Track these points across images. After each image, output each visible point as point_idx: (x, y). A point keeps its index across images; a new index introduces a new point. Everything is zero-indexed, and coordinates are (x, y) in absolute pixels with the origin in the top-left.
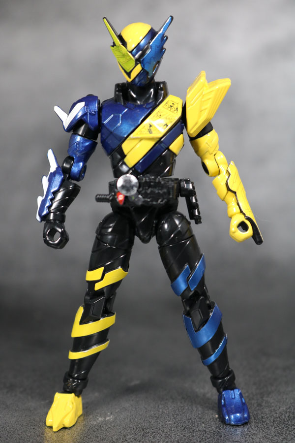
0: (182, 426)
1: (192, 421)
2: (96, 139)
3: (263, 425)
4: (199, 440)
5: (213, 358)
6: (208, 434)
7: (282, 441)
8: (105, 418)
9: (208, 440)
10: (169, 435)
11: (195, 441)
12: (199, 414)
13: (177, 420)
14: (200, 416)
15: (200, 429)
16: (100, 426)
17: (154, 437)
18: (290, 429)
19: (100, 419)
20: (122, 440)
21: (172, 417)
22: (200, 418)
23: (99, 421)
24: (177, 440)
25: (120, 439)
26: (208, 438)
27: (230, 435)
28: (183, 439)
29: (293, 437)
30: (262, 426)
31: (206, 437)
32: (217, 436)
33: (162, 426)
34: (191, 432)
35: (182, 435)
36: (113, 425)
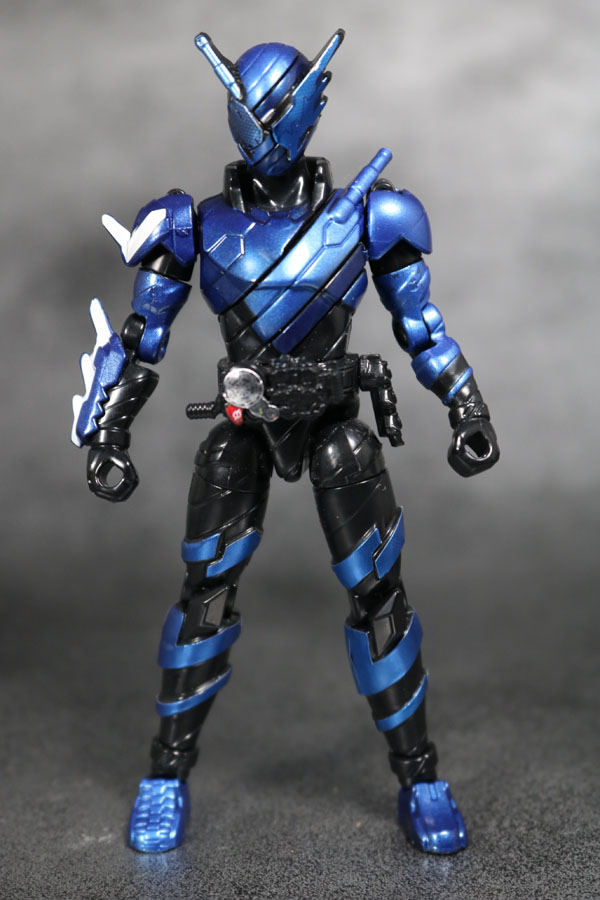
0: (247, 852)
1: (268, 840)
2: (188, 279)
3: (406, 855)
4: (275, 880)
5: (397, 719)
6: (295, 866)
7: (440, 892)
8: (97, 838)
9: (293, 880)
10: (218, 871)
11: (268, 881)
12: (284, 826)
13: (239, 841)
14: (285, 829)
15: (281, 856)
16: (85, 853)
17: (187, 877)
18: (459, 868)
19: (87, 839)
20: (123, 881)
21: (229, 837)
22: (285, 834)
23: (83, 844)
24: (231, 880)
25: (121, 879)
26: (295, 876)
27: (339, 872)
28: (245, 878)
29: (461, 884)
30: (405, 858)
31: (290, 872)
32: (313, 871)
33: (207, 855)
34: (261, 863)
35: (243, 871)
36: (110, 852)
